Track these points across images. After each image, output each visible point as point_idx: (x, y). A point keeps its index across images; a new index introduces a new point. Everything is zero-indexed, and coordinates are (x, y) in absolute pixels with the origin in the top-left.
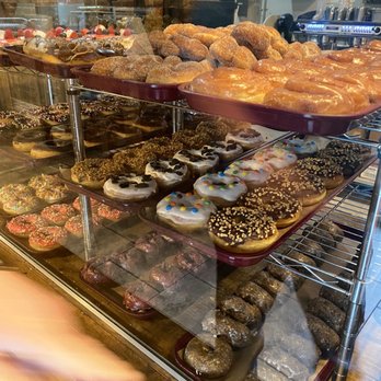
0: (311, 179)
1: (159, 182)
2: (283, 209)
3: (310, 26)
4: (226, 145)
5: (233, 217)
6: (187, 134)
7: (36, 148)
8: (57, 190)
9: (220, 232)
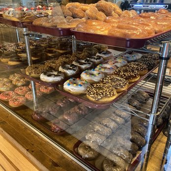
0: (133, 71)
1: (65, 74)
2: (120, 84)
3: (136, 5)
4: (96, 57)
5: (97, 88)
6: (79, 53)
7: (10, 61)
8: (22, 80)
9: (91, 94)
